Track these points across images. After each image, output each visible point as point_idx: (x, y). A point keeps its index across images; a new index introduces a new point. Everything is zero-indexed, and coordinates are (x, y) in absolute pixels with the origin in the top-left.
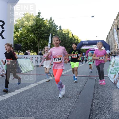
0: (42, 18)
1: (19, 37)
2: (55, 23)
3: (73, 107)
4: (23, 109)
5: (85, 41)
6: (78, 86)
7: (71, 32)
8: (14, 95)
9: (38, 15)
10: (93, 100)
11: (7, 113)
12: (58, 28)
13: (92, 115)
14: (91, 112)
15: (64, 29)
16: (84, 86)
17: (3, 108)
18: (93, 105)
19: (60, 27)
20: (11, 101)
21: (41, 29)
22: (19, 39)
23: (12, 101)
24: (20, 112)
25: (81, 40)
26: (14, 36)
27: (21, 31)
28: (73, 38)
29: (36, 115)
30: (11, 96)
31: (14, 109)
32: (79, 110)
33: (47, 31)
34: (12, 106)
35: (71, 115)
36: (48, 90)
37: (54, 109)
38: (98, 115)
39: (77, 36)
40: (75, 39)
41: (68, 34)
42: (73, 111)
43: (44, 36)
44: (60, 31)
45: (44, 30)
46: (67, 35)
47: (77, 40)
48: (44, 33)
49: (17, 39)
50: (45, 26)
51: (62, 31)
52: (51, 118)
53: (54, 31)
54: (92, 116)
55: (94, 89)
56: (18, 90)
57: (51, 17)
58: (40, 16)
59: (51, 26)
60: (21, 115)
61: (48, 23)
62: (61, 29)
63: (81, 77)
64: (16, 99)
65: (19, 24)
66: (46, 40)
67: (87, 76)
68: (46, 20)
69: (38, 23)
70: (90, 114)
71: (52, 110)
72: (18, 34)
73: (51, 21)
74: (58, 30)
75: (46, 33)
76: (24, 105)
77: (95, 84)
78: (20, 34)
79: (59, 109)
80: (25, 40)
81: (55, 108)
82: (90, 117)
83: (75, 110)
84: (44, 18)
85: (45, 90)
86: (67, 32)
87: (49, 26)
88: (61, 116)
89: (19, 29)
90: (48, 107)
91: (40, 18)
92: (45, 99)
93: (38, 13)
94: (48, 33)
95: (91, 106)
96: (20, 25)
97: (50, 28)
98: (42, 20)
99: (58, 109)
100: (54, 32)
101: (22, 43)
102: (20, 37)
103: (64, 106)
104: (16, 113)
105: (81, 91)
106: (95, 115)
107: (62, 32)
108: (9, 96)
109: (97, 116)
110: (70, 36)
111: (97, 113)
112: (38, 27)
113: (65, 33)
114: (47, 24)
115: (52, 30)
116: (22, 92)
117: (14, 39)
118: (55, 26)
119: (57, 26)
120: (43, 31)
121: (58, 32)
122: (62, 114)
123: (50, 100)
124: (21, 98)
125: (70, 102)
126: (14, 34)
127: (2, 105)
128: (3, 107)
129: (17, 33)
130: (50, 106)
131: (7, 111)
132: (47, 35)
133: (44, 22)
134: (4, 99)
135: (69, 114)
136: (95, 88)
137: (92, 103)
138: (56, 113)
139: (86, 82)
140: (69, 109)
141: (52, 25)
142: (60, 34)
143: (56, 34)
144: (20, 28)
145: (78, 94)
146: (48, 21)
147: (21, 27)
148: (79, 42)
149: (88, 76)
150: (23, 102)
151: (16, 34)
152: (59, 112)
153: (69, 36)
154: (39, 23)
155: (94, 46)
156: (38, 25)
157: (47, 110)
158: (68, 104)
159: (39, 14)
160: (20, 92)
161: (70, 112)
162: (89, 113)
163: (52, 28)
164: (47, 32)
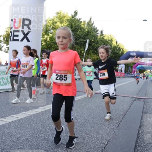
0: (78, 19)
1: (48, 42)
2: (95, 26)
3: (113, 135)
4: (48, 131)
5: (133, 52)
6: (120, 109)
7: (115, 38)
8: (38, 112)
9: (74, 14)
10: (140, 127)
11: (27, 134)
12: (99, 32)
13: (138, 147)
14: (136, 143)
15: (106, 35)
16: (129, 108)
17: (23, 128)
18: (140, 135)
19: (102, 32)
20: (33, 120)
21: (77, 32)
22: (48, 44)
23: (35, 119)
24: (45, 135)
25: (128, 51)
26: (42, 40)
27: (52, 33)
28: (118, 47)
29: (64, 140)
30: (34, 114)
31: (36, 131)
32: (121, 139)
33: (84, 35)
34: (35, 126)
35: (110, 144)
36: (82, 110)
37: (88, 135)
38: (146, 147)
39: (123, 45)
40: (120, 49)
41: (112, 41)
42: (113, 140)
43: (81, 42)
44: (101, 37)
45: (81, 34)
46: (109, 42)
47: (123, 49)
48: (80, 38)
49: (46, 44)
50: (82, 29)
51: (104, 37)
52: (84, 146)
53: (93, 36)
54: (139, 149)
55: (142, 114)
56: (43, 106)
57: (91, 19)
58: (77, 16)
59: (89, 30)
60: (44, 139)
61: (86, 25)
62: (103, 34)
63: (126, 97)
64: (40, 118)
65: (49, 25)
66: (82, 47)
67: (132, 97)
68: (84, 22)
69: (73, 25)
70: (136, 146)
71: (85, 136)
72: (47, 38)
73: (90, 24)
74: (99, 35)
75: (82, 38)
76: (50, 126)
77: (144, 108)
78: (50, 38)
79: (95, 136)
80: (55, 45)
81: (89, 133)
82: (135, 150)
83: (115, 139)
84: (81, 19)
85: (78, 110)
86: (110, 39)
87: (88, 29)
88: (96, 145)
89: (49, 32)
90: (80, 131)
91: (76, 19)
92: (76, 121)
93: (74, 12)
94: (86, 39)
95: (138, 135)
96: (51, 26)
97: (88, 32)
98: (78, 21)
99: (93, 135)
100: (93, 38)
101: (51, 49)
102: (50, 42)
103: (101, 132)
104: (39, 135)
105: (124, 115)
106: (143, 148)
107: (104, 39)
108: (32, 114)
109: (145, 149)
110: (114, 44)
111: (145, 146)
112: (73, 30)
113: (107, 39)
114: (85, 27)
115: (90, 35)
116: (48, 110)
117: (42, 44)
118: (95, 30)
119: (98, 30)
120: (78, 35)
121: (99, 37)
122: (98, 142)
123: (83, 123)
124: (46, 117)
125: (109, 128)
126: (43, 37)
127: (21, 124)
128: (23, 126)
129: (46, 36)
130: (83, 131)
131: (28, 132)
132: (84, 41)
133: (81, 24)
134: (24, 117)
135: (108, 143)
136: (143, 112)
137: (139, 131)
138: (90, 140)
139: (132, 104)
140: (108, 136)
141: (91, 28)
142: (101, 41)
143: (96, 40)
144: (50, 30)
145: (120, 119)
146: (86, 23)
147: (52, 29)
148: (125, 53)
149: (134, 97)
150: (48, 123)
151: (44, 37)
152: (95, 139)
153: (112, 44)
154: (75, 25)
155: (144, 59)
156: (73, 28)
157: (78, 135)
158: (107, 130)
159: (76, 13)
160: (46, 110)
161: (109, 140)
162: (134, 145)
163: (91, 32)
164: (84, 37)
